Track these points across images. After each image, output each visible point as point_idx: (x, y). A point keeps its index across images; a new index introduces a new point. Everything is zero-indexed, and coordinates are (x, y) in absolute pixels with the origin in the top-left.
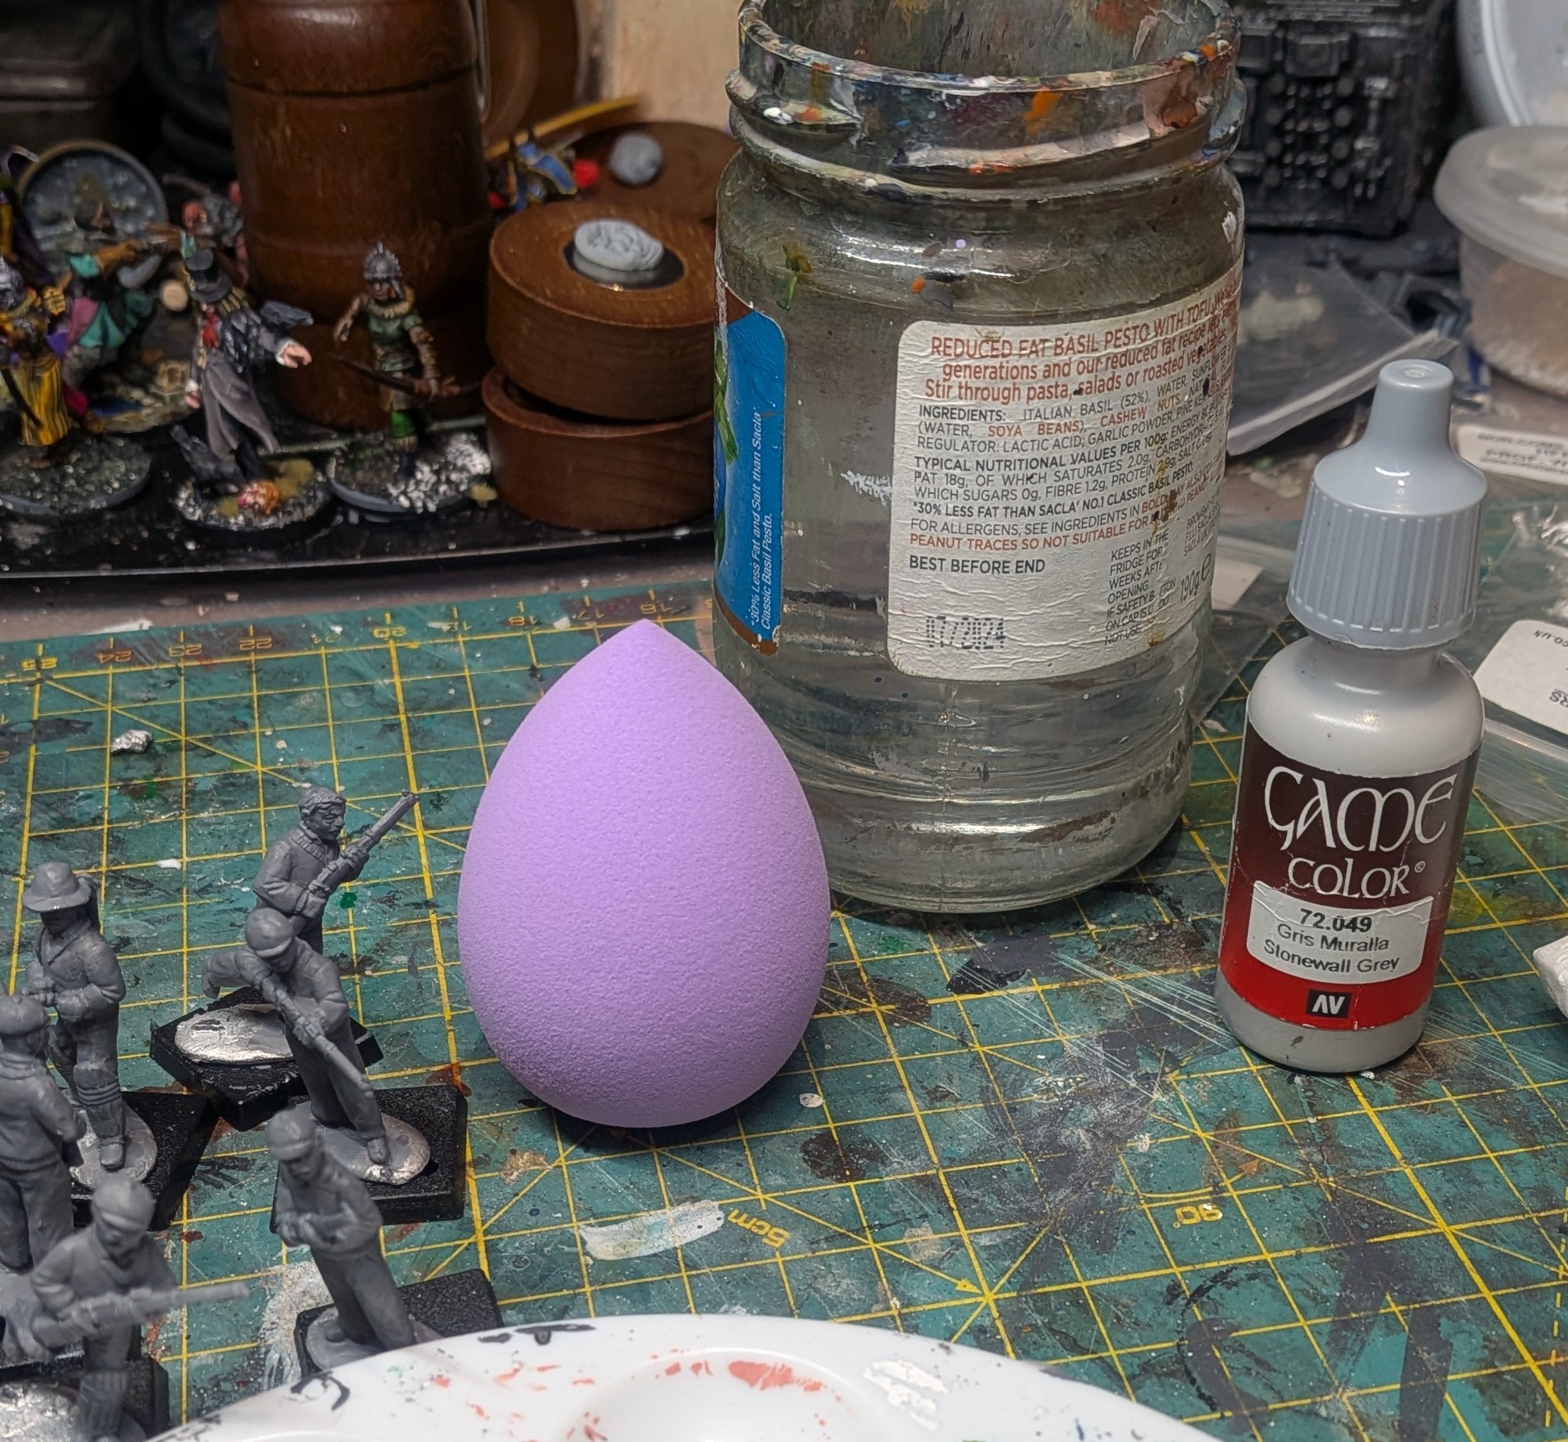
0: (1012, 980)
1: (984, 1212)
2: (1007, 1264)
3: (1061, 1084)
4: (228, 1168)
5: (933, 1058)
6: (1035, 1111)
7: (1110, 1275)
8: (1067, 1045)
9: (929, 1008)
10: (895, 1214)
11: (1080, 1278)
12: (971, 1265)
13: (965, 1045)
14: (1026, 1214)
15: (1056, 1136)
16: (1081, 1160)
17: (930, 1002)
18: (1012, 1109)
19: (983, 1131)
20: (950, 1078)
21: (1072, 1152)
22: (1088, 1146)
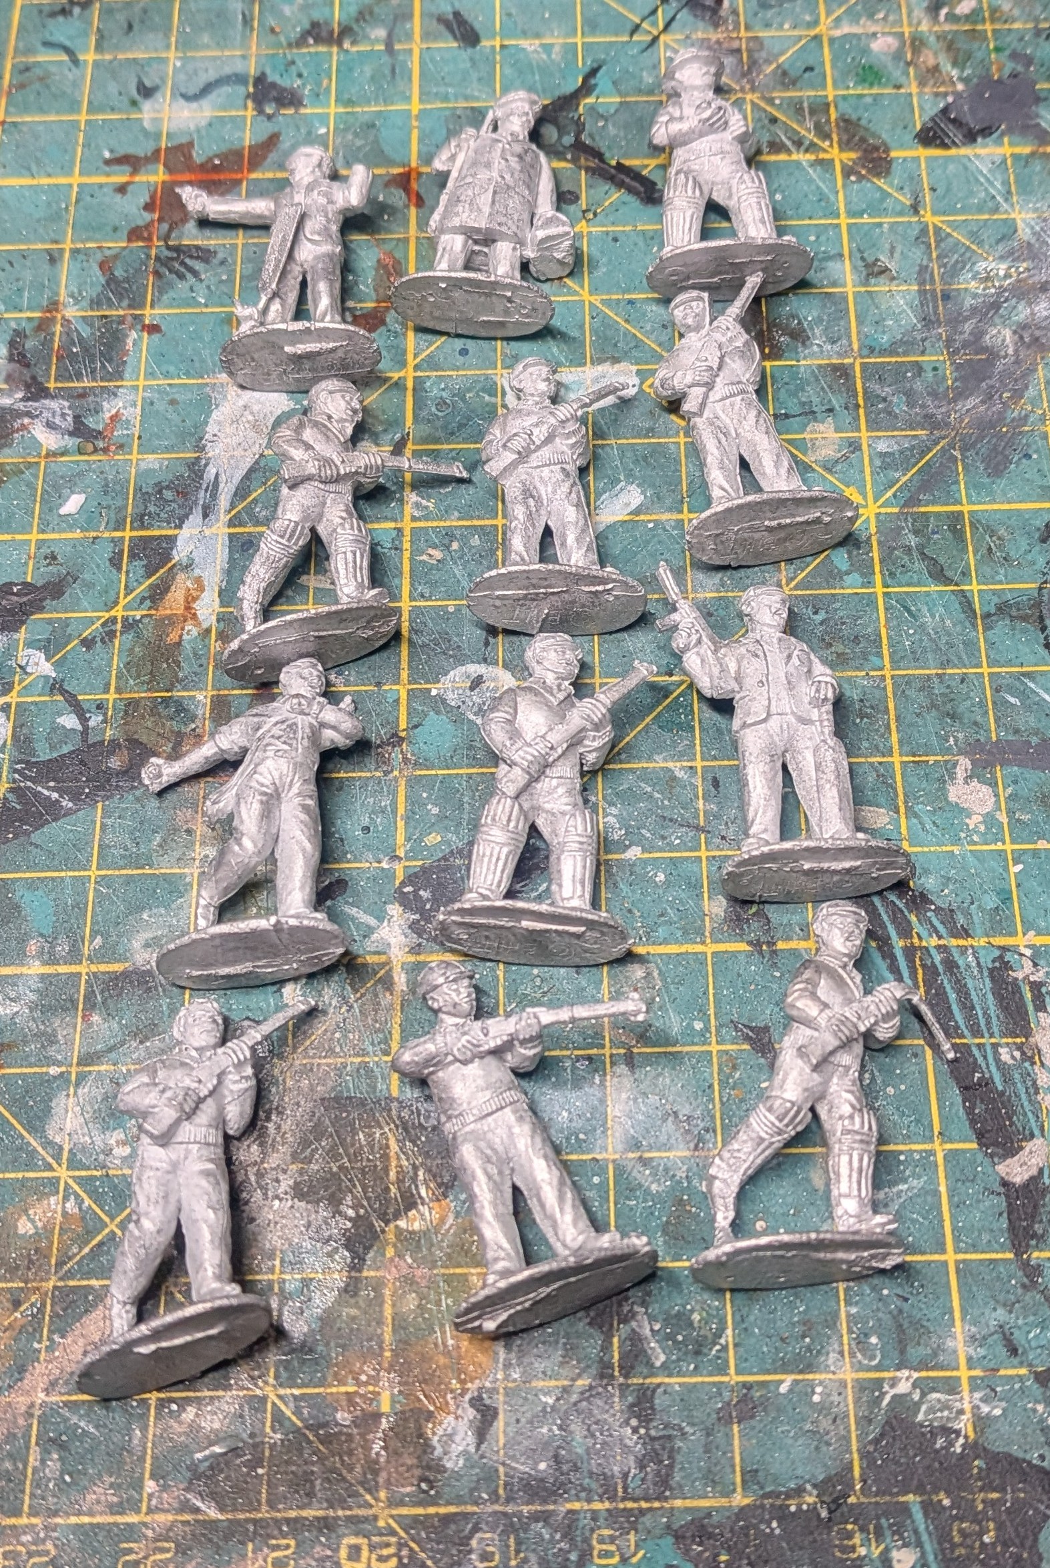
0: (984, 137)
1: (889, 413)
2: (897, 475)
3: (1002, 273)
4: (191, 257)
5: (880, 225)
6: (969, 302)
7: (994, 501)
8: (1020, 225)
9: (890, 163)
10: (803, 404)
11: (964, 501)
12: (863, 472)
13: (916, 212)
14: (930, 422)
15: (982, 333)
16: (999, 365)
17: (893, 154)
18: (946, 297)
19: (911, 319)
20: (892, 250)
21: (993, 355)
22: (1011, 351)
